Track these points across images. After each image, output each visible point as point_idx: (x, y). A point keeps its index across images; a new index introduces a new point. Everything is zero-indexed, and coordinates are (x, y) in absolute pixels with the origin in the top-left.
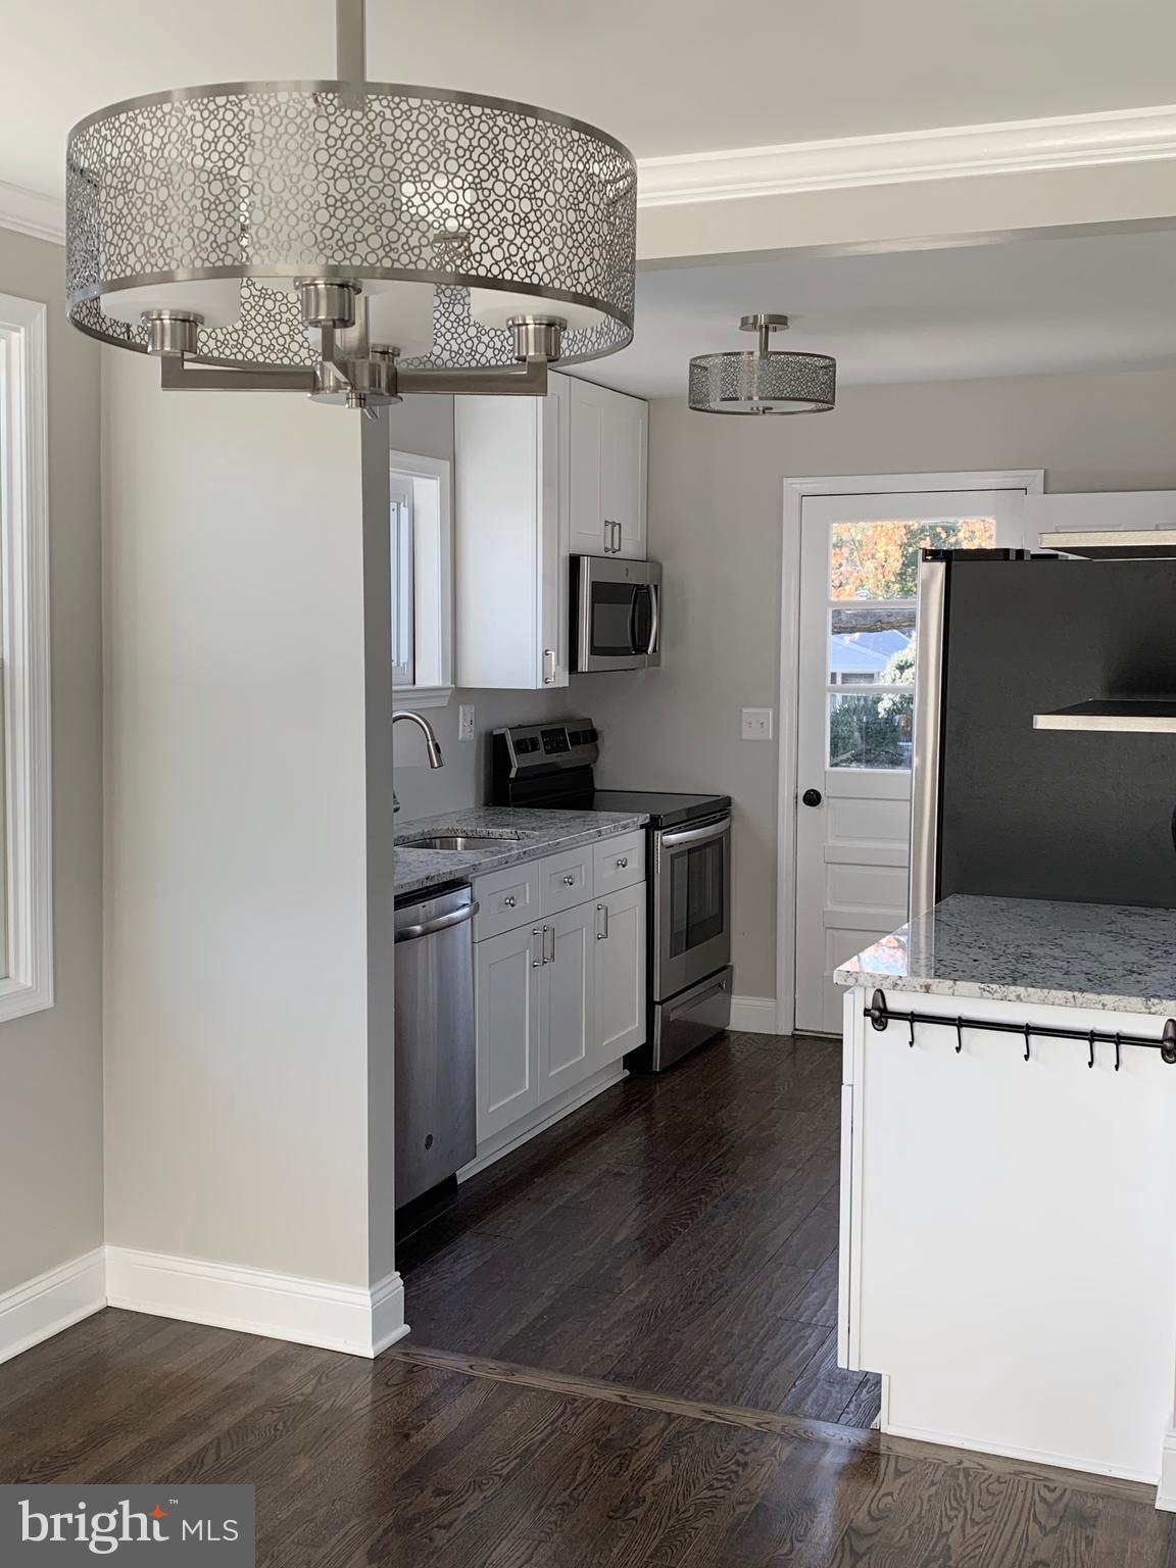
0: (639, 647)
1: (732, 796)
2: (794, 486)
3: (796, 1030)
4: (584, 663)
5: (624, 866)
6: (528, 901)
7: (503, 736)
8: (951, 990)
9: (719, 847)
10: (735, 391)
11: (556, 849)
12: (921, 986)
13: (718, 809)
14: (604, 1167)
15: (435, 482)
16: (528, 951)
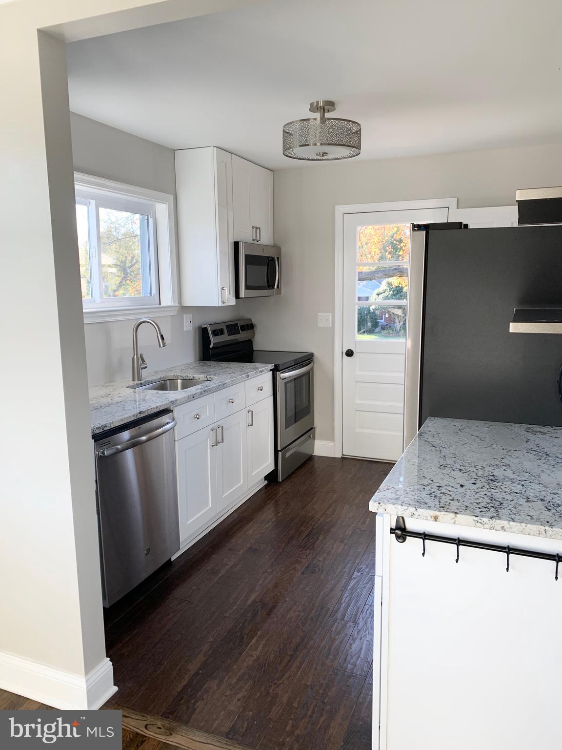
0: (270, 285)
1: (314, 352)
2: (340, 209)
3: (343, 455)
4: (242, 294)
5: (261, 390)
6: (208, 415)
7: (206, 328)
8: (453, 521)
9: (309, 376)
10: (306, 141)
11: (223, 386)
12: (431, 517)
13: (307, 359)
14: (248, 546)
15: (165, 205)
16: (209, 439)
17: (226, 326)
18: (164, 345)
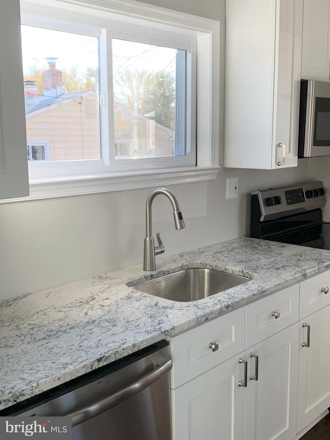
4: (308, 152)
5: (325, 293)
6: (233, 341)
7: (257, 196)
15: (209, 35)
16: (233, 376)
17: (286, 192)
18: (182, 227)
